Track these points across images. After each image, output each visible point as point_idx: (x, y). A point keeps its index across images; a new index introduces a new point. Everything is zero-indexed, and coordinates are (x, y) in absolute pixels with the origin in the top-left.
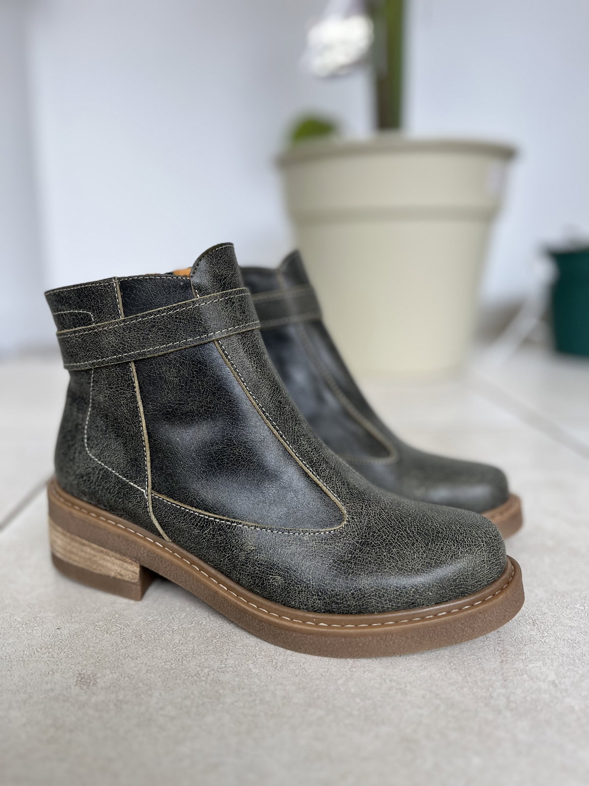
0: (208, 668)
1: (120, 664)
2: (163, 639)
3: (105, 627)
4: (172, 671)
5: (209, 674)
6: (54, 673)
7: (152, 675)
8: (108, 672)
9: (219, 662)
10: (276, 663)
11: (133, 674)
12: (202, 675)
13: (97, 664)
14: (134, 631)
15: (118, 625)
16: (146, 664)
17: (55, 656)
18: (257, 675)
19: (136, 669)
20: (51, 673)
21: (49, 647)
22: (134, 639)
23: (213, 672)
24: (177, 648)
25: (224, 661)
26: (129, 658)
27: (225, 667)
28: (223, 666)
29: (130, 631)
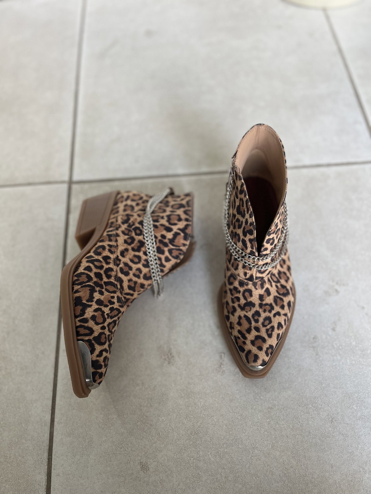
0: (193, 457)
1: (155, 455)
2: (170, 436)
3: (142, 426)
4: (178, 460)
5: (193, 462)
6: (130, 462)
7: (170, 463)
8: (151, 461)
9: (196, 453)
10: (220, 454)
11: (162, 462)
12: (191, 463)
13: (146, 455)
14: (156, 430)
15: (147, 425)
16: (166, 455)
17: (127, 450)
18: (213, 462)
19: (163, 459)
20: (128, 462)
21: (122, 443)
22: (157, 436)
23: (195, 461)
24: (177, 443)
25: (198, 453)
26: (158, 451)
27: (200, 457)
28: (198, 456)
29: (154, 430)
